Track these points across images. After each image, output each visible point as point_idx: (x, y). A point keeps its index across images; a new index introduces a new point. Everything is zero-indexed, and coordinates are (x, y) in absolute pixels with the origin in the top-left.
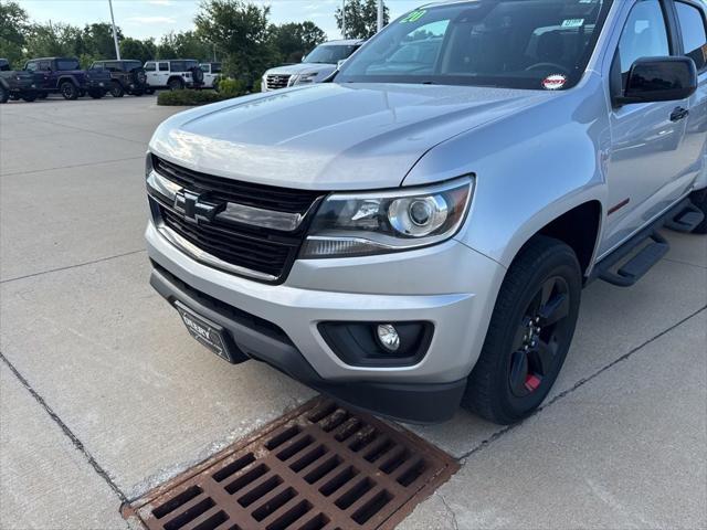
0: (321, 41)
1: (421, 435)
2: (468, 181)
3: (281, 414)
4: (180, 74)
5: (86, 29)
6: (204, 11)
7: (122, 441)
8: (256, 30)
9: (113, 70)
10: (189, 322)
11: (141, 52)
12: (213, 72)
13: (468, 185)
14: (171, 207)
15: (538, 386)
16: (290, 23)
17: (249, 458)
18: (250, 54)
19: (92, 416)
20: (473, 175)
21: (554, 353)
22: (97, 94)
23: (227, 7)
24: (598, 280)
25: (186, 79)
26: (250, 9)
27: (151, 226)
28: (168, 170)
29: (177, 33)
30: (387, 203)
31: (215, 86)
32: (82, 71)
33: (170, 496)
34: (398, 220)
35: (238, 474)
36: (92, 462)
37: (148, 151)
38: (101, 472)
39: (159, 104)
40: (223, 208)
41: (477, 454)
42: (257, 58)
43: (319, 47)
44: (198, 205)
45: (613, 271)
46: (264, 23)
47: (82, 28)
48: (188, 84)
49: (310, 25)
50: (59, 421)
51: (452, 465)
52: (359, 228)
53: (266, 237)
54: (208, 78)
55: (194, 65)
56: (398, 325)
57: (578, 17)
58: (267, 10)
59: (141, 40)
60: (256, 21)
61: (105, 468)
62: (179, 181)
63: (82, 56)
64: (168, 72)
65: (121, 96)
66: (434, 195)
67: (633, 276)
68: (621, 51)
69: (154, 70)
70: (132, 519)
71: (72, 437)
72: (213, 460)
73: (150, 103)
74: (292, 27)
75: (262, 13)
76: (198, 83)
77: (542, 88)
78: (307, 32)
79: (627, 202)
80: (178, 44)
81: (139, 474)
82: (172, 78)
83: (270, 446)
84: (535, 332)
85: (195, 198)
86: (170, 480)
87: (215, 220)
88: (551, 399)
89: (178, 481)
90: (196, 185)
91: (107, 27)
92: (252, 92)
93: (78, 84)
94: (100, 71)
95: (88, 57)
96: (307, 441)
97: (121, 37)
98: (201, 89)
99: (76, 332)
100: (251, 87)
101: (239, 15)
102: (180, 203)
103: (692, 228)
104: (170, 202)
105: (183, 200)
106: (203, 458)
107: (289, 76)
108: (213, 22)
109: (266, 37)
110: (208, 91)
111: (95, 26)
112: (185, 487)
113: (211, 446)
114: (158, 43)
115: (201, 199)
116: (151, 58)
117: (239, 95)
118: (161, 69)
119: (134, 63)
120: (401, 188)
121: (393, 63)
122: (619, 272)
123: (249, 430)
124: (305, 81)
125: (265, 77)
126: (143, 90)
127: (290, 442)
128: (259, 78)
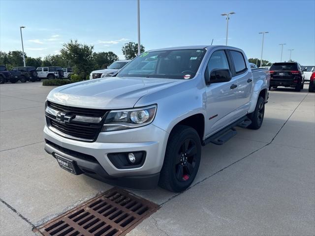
0: (116, 60)
1: (147, 199)
2: (155, 106)
3: (95, 196)
4: (53, 72)
5: (9, 54)
6: (65, 47)
7: (32, 208)
8: (87, 55)
9: (22, 71)
10: (60, 161)
11: (35, 63)
12: (68, 72)
13: (155, 107)
14: (55, 119)
15: (188, 179)
16: (102, 52)
17: (83, 211)
18: (85, 64)
19: (20, 201)
20: (156, 104)
21: (194, 167)
22: (14, 81)
23: (75, 46)
24: (210, 143)
25: (56, 75)
26: (85, 47)
27: (46, 128)
28: (54, 106)
29: (52, 55)
30: (130, 113)
31: (69, 78)
32: (8, 71)
33: (52, 224)
34: (134, 118)
35: (78, 216)
36: (20, 216)
37: (46, 100)
38: (24, 219)
39: (43, 85)
40: (74, 117)
41: (166, 203)
42: (88, 66)
43: (115, 62)
44: (65, 117)
45: (216, 140)
46: (91, 52)
47: (7, 53)
48: (57, 77)
49: (111, 53)
50: (6, 204)
51: (158, 207)
52: (121, 121)
53: (89, 126)
54: (66, 74)
55: (59, 69)
56: (134, 153)
57: (195, 56)
58: (92, 48)
59: (35, 58)
60: (88, 52)
61: (26, 217)
62: (58, 110)
63: (7, 65)
64: (48, 72)
65: (25, 82)
66: (144, 110)
67: (222, 141)
68: (209, 67)
69: (41, 71)
70: (37, 232)
71: (12, 208)
72: (68, 212)
73: (39, 85)
74: (104, 54)
75: (90, 49)
76: (61, 76)
77: (183, 79)
78: (110, 56)
79: (217, 115)
80: (52, 60)
81: (40, 218)
82: (49, 74)
83: (90, 207)
84: (185, 159)
85: (64, 115)
86: (52, 219)
87: (71, 122)
88: (194, 184)
89: (55, 219)
90: (65, 110)
91: (19, 52)
92: (85, 80)
93: (5, 77)
94: (16, 71)
95: (10, 65)
96: (105, 204)
97: (26, 57)
98: (63, 79)
99: (10, 173)
100: (85, 78)
101: (80, 49)
102: (58, 117)
103: (246, 126)
104: (55, 117)
105: (60, 116)
106: (64, 212)
107: (101, 74)
108: (69, 52)
109: (92, 57)
110: (66, 80)
111: (14, 52)
112: (58, 221)
113: (68, 208)
114: (43, 59)
115: (66, 115)
116: (39, 66)
117: (80, 81)
118: (44, 71)
119: (32, 68)
120: (134, 108)
121: (144, 69)
122: (218, 140)
123: (82, 202)
124: (108, 76)
125: (91, 74)
126: (36, 79)
127: (98, 205)
128: (89, 74)
